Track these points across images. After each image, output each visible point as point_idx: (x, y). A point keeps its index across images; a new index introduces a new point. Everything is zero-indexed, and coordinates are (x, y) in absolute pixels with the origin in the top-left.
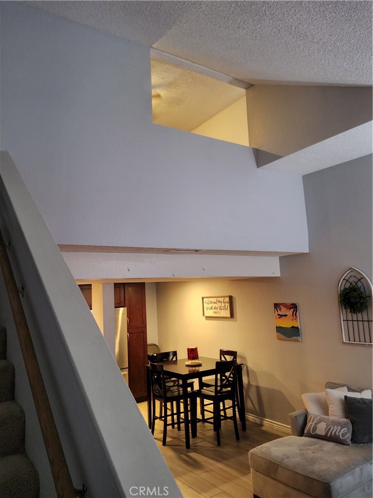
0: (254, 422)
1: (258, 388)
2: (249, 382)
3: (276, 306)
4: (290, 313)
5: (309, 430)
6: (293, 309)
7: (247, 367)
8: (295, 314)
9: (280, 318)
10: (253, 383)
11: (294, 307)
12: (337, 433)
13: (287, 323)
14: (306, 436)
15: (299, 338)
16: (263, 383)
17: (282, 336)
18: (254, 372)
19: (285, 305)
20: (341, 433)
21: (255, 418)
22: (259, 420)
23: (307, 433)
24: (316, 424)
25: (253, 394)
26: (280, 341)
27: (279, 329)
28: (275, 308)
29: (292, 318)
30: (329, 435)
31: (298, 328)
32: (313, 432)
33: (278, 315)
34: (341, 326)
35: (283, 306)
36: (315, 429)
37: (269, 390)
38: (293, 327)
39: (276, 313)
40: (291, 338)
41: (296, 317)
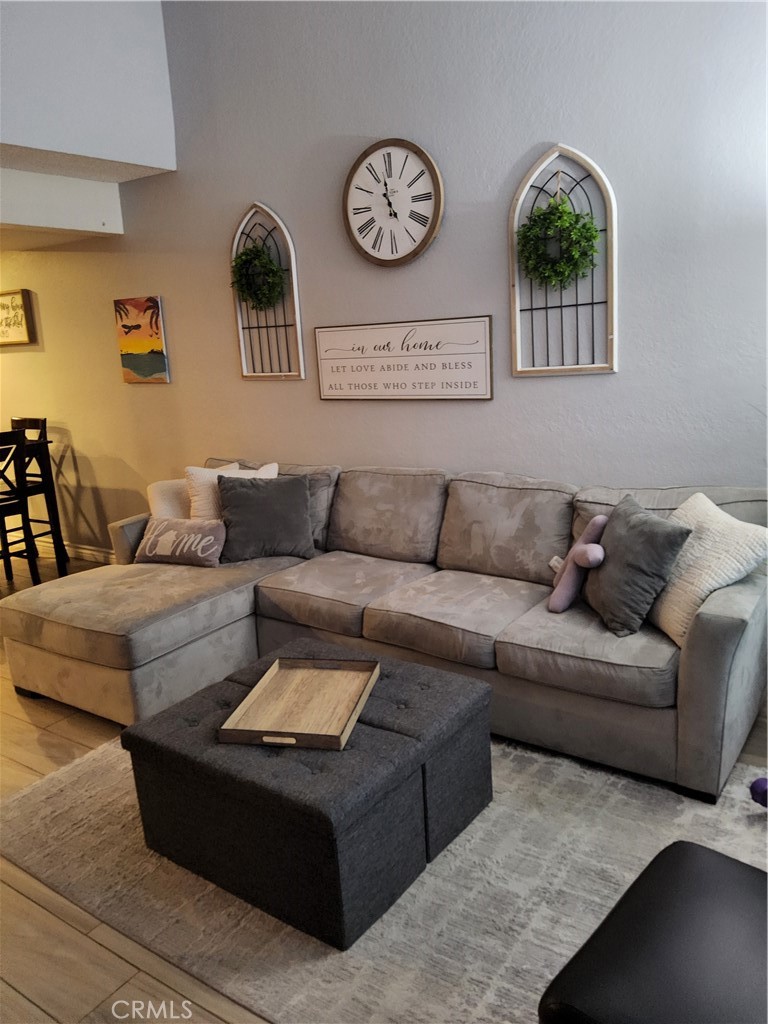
0: (93, 560)
1: (96, 491)
2: (78, 481)
3: (119, 305)
4: (144, 319)
5: (144, 549)
6: (151, 311)
7: (73, 452)
8: (154, 323)
9: (127, 333)
10: (86, 483)
11: (152, 305)
12: (194, 546)
13: (140, 345)
14: (138, 562)
15: (166, 376)
16: (105, 481)
17: (134, 375)
18: (85, 458)
19: (135, 303)
20: (200, 547)
21: (94, 553)
22: (102, 555)
23: (140, 555)
24: (159, 536)
25: (88, 504)
26: (130, 386)
27: (129, 360)
28: (116, 311)
29: (151, 332)
30: (177, 554)
31: (161, 353)
32: (150, 552)
33: (124, 326)
34: (239, 341)
35: (131, 304)
36: (154, 545)
37: (116, 492)
38: (152, 352)
39: (120, 324)
40: (149, 378)
41: (157, 328)
